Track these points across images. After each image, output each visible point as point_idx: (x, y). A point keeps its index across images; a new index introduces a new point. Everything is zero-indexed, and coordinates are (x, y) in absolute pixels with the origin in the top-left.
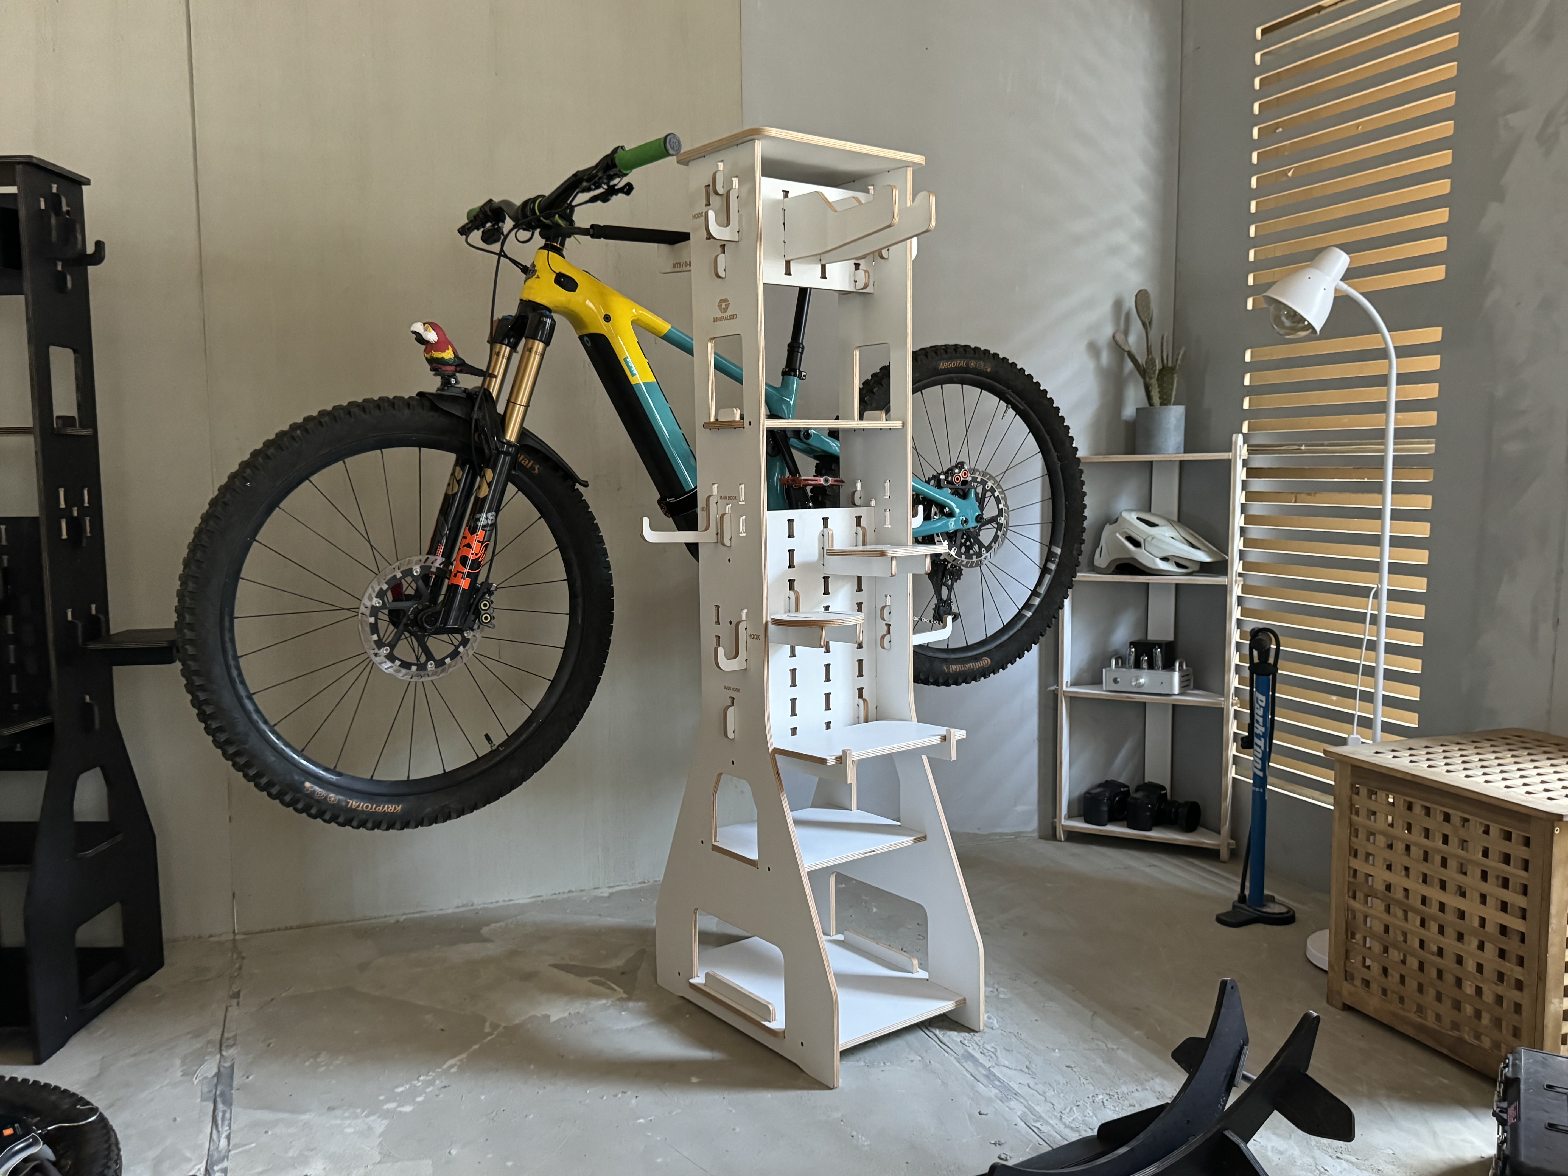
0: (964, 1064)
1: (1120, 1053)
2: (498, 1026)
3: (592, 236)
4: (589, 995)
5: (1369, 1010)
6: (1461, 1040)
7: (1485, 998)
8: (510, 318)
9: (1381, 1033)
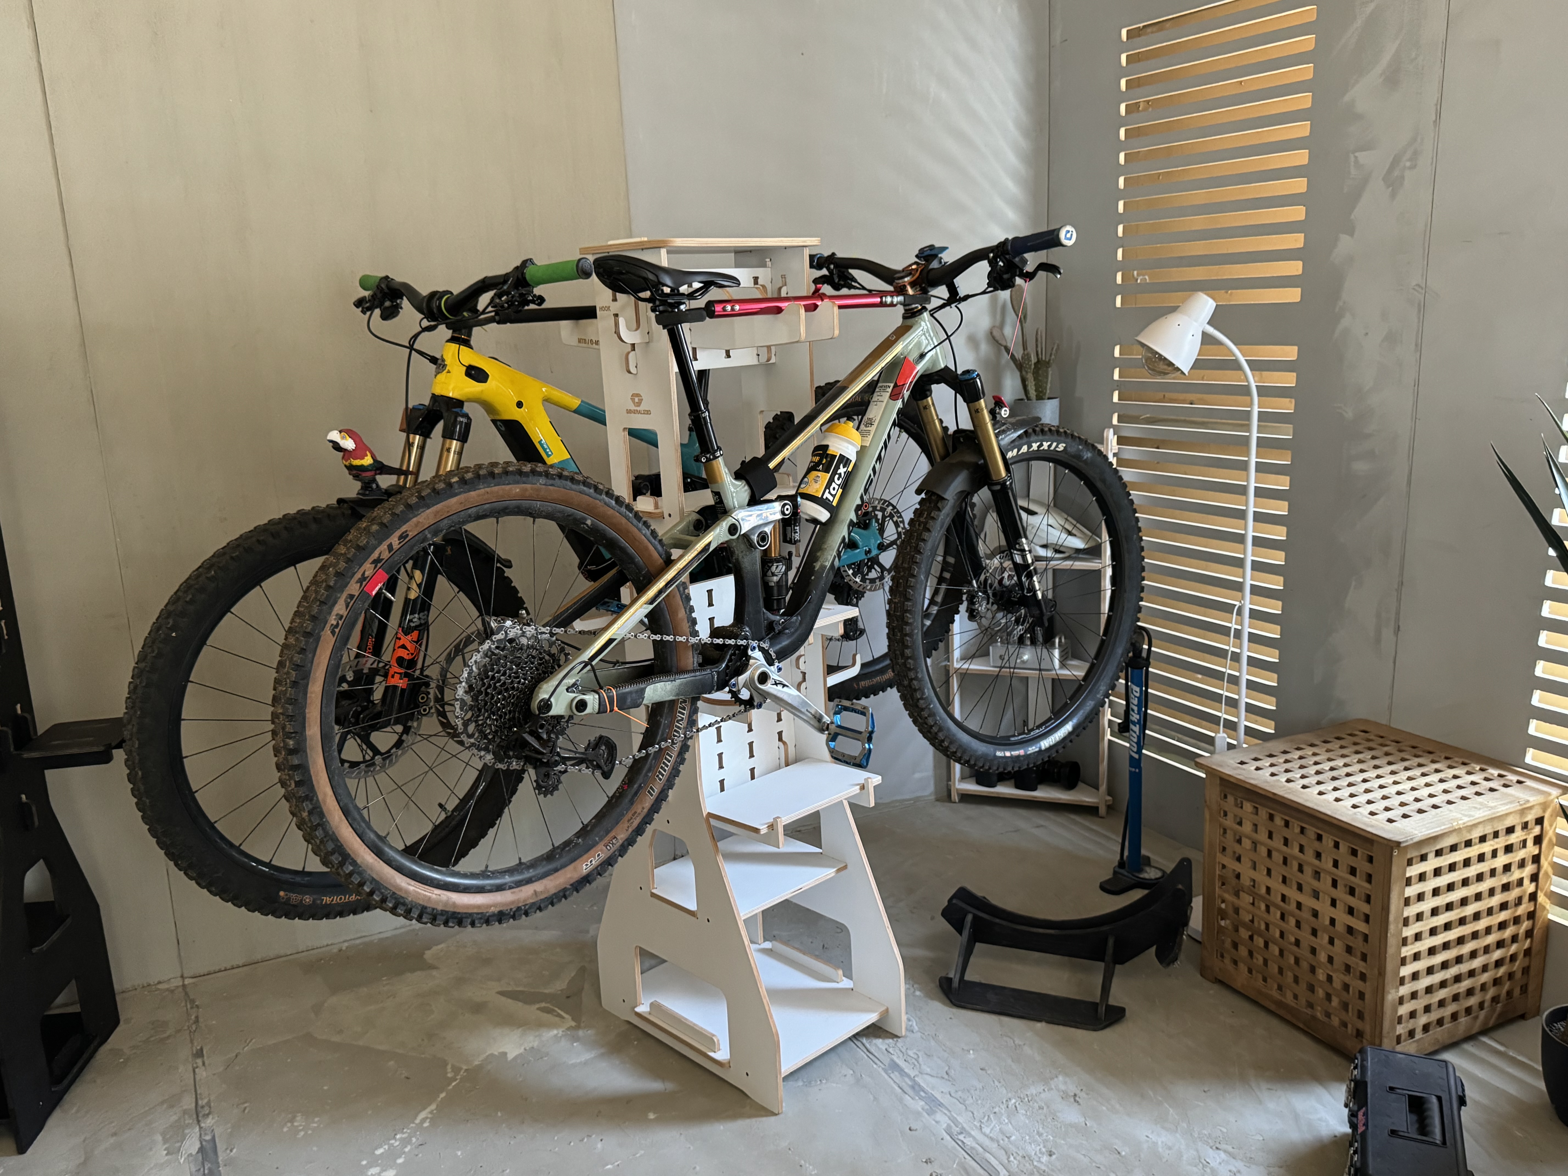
0: (892, 1075)
1: (1027, 1050)
2: (461, 1069)
3: (498, 323)
4: (540, 1025)
5: (1238, 985)
6: (1314, 1018)
7: (1334, 985)
8: (421, 407)
9: (1246, 1006)
